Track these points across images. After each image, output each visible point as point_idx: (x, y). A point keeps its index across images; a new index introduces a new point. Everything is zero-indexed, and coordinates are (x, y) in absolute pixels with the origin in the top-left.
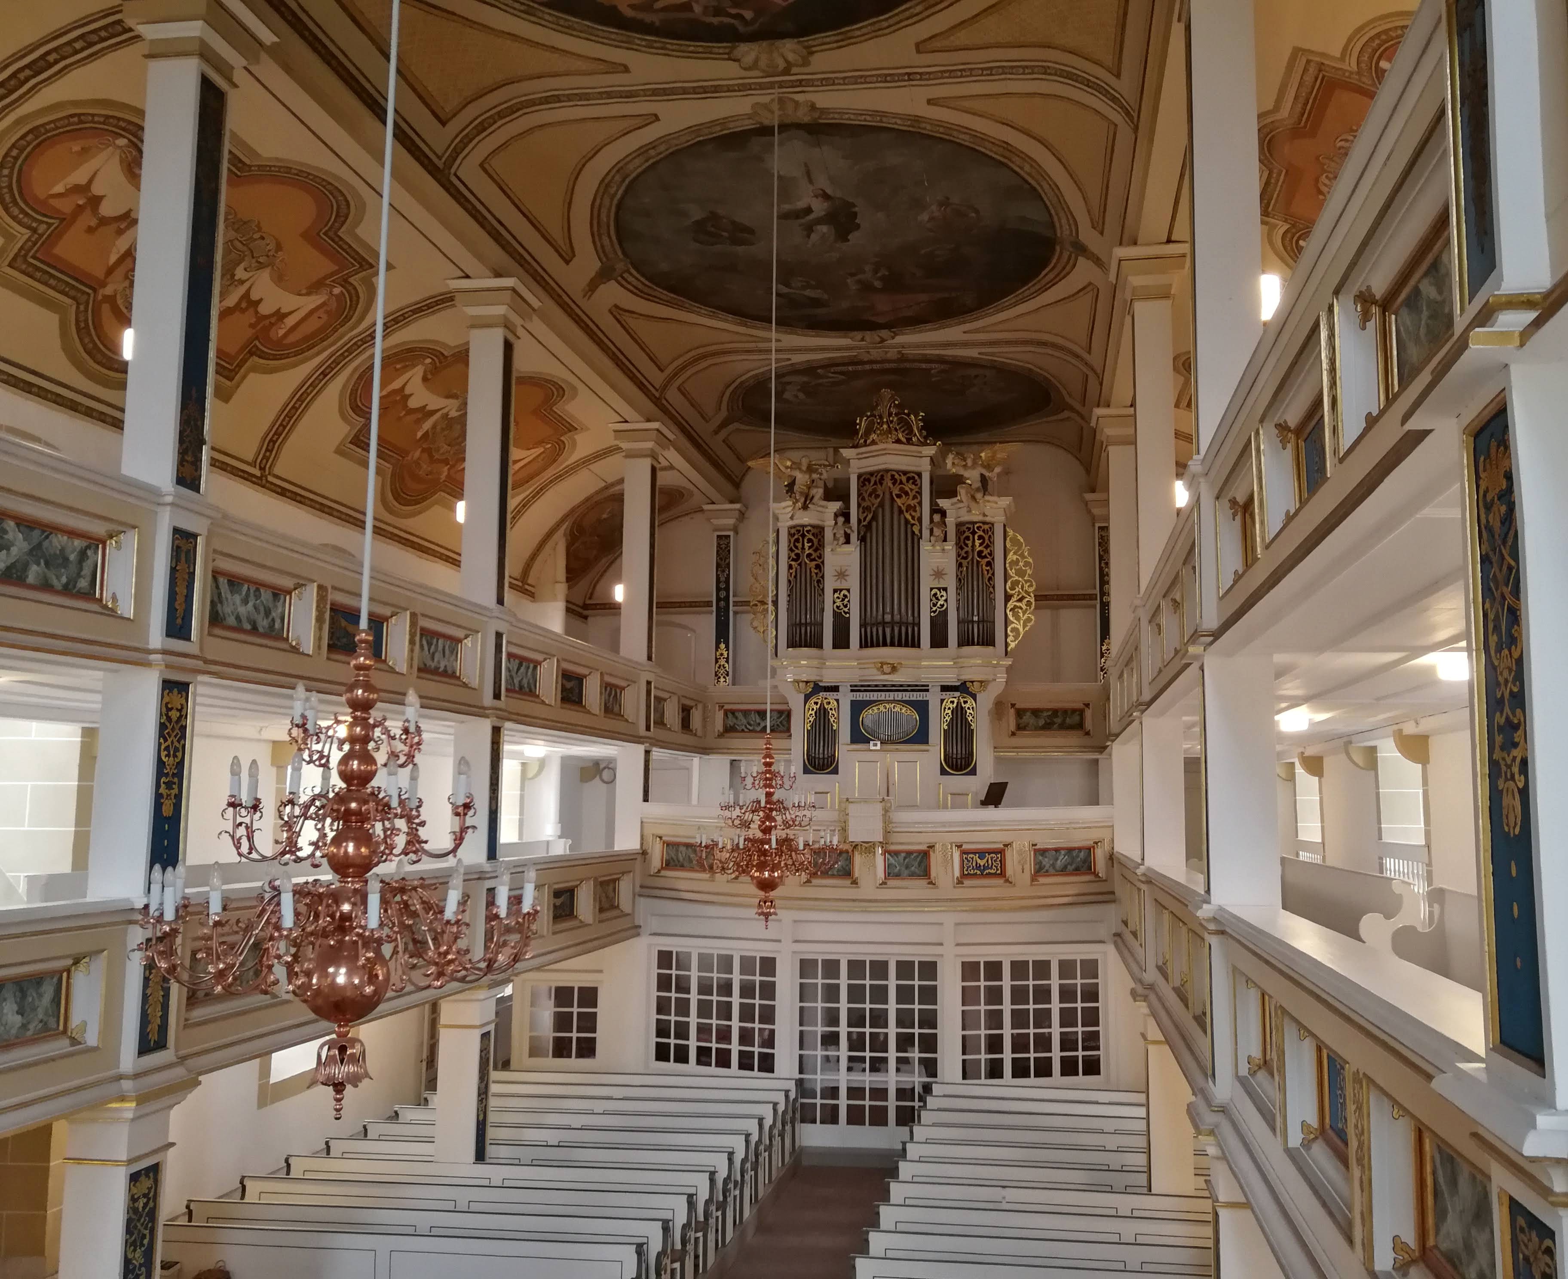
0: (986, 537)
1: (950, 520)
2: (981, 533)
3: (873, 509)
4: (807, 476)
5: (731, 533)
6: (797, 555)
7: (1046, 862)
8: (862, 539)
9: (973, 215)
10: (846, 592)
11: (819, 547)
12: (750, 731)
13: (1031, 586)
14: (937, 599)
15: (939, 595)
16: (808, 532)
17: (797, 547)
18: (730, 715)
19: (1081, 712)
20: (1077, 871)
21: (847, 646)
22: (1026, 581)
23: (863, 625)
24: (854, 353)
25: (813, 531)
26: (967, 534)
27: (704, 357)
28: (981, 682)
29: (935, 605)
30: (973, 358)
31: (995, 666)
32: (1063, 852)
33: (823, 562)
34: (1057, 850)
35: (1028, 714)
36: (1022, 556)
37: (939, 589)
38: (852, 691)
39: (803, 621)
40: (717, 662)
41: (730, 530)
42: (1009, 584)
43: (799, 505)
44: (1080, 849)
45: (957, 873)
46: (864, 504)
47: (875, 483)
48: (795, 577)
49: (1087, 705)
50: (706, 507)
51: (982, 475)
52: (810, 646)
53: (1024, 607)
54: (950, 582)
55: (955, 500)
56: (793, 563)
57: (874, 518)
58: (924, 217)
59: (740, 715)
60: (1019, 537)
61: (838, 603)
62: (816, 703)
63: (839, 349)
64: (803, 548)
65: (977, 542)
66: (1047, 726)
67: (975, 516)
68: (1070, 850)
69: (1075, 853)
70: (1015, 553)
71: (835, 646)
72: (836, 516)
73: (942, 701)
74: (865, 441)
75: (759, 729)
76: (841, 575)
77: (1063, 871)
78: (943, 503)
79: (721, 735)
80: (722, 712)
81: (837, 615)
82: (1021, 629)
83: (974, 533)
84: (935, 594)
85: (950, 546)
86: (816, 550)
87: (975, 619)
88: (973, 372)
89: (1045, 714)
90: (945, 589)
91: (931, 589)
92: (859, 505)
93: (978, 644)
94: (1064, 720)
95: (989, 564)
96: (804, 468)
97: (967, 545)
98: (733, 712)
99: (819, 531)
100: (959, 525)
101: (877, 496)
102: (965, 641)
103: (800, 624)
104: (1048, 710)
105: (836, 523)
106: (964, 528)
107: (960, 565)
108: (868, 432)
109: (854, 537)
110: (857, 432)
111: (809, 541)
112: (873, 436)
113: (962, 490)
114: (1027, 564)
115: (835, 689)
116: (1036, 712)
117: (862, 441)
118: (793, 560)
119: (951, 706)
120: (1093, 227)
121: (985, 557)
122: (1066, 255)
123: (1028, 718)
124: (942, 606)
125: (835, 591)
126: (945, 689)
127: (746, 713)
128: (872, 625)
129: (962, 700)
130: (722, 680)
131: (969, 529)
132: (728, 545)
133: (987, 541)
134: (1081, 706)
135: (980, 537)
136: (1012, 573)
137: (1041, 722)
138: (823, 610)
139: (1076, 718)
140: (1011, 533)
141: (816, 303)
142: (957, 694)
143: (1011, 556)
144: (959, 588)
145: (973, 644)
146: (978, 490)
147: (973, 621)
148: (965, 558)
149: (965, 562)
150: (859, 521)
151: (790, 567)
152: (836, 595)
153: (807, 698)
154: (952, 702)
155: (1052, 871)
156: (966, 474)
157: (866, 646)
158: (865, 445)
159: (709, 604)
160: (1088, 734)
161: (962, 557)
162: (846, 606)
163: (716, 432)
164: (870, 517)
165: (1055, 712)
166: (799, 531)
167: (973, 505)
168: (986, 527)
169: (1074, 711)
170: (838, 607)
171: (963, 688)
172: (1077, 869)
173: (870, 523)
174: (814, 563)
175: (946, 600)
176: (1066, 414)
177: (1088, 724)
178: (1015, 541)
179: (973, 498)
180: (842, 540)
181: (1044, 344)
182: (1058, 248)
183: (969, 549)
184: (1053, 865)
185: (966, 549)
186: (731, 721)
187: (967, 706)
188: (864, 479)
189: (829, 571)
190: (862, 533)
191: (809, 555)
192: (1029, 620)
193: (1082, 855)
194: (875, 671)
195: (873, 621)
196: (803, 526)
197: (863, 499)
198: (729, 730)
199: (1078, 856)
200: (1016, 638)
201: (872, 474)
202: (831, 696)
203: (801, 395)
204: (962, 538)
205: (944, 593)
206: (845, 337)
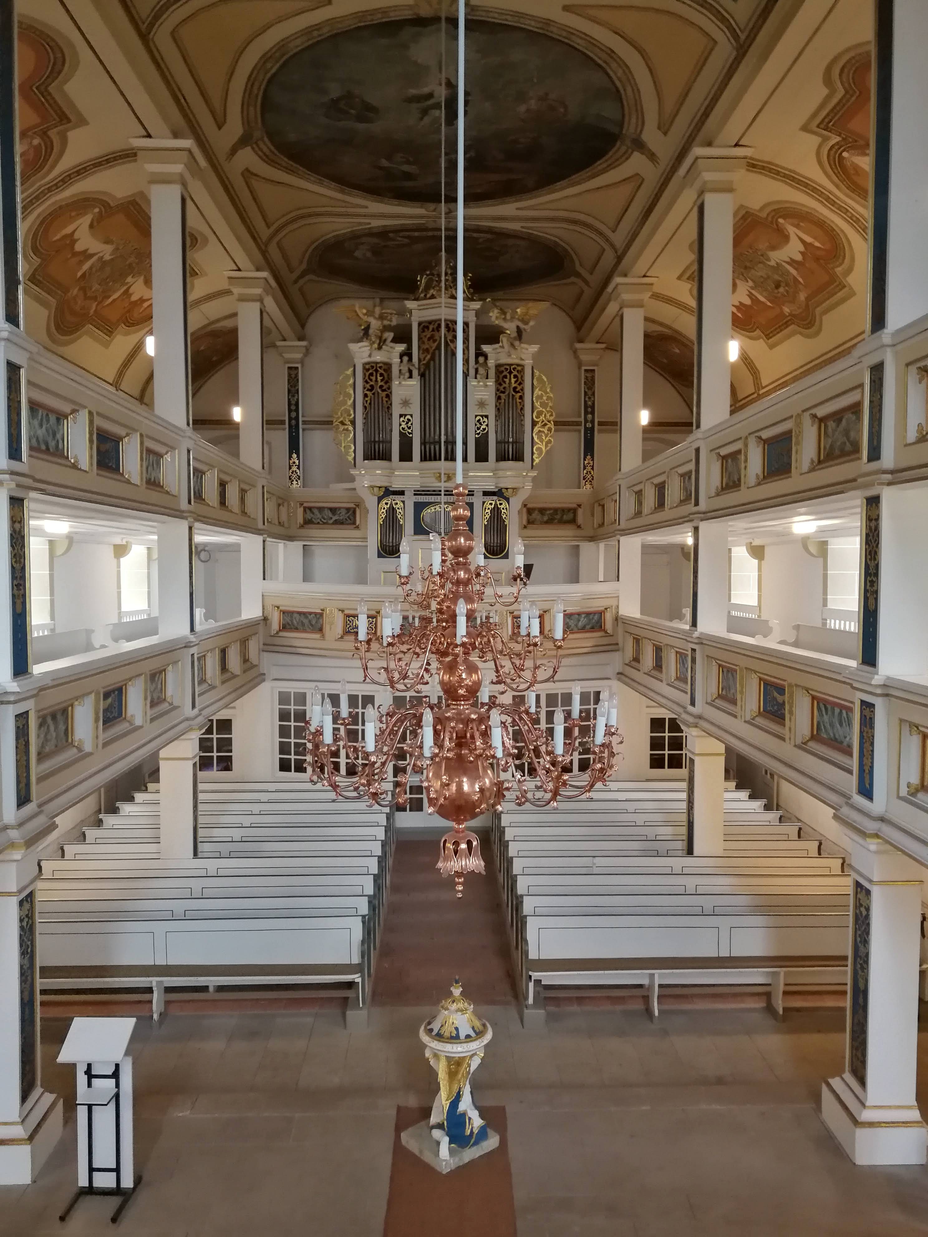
0: (519, 376)
1: (491, 363)
2: (515, 373)
3: (431, 351)
4: (379, 323)
5: (299, 366)
6: (372, 386)
7: (572, 623)
8: (422, 375)
9: (562, 110)
10: (409, 417)
11: (388, 380)
12: (324, 523)
13: (551, 415)
14: (480, 424)
15: (481, 421)
16: (380, 367)
17: (371, 380)
18: (308, 511)
19: (574, 511)
20: (593, 629)
21: (410, 459)
22: (548, 412)
23: (423, 443)
24: (422, 221)
25: (384, 367)
26: (504, 374)
27: (302, 217)
28: (514, 489)
29: (478, 429)
30: (515, 230)
31: (524, 477)
32: (583, 616)
33: (391, 393)
34: (579, 614)
35: (536, 512)
36: (546, 393)
37: (482, 416)
38: (415, 494)
39: (377, 439)
40: (290, 468)
41: (297, 363)
42: (535, 414)
43: (376, 346)
44: (595, 613)
45: (510, 633)
46: (426, 346)
47: (433, 330)
48: (370, 404)
49: (579, 506)
50: (279, 343)
51: (518, 327)
52: (382, 459)
53: (546, 432)
54: (491, 411)
55: (497, 346)
56: (368, 392)
57: (433, 358)
58: (522, 108)
59: (316, 511)
60: (544, 377)
61: (404, 425)
62: (386, 504)
63: (411, 217)
64: (376, 381)
65: (513, 380)
66: (550, 522)
67: (513, 360)
68: (588, 614)
69: (591, 616)
70: (539, 390)
71: (402, 459)
72: (401, 356)
73: (484, 503)
74: (425, 296)
75: (331, 522)
76: (406, 403)
77: (583, 629)
78: (486, 348)
79: (302, 527)
80: (302, 509)
81: (402, 435)
82: (544, 449)
83: (510, 373)
84: (479, 420)
85: (491, 383)
86: (386, 383)
87: (511, 440)
88: (510, 242)
89: (548, 512)
90: (487, 417)
91: (476, 416)
92: (419, 347)
93: (512, 460)
94: (562, 517)
95: (521, 398)
96: (377, 316)
97: (505, 382)
98: (310, 509)
99: (388, 367)
100: (498, 366)
101: (435, 341)
102: (502, 457)
103: (375, 442)
104: (550, 509)
105: (401, 362)
106: (502, 369)
107: (499, 398)
108: (428, 287)
109: (415, 373)
110: (418, 288)
111: (381, 375)
112: (432, 292)
113: (504, 339)
114: (549, 398)
115: (402, 493)
116: (542, 511)
117: (422, 295)
118: (368, 390)
119: (490, 507)
120: (659, 128)
121: (518, 392)
122: (624, 149)
123: (536, 515)
124: (484, 429)
125: (401, 416)
126: (486, 493)
127: (321, 509)
128: (430, 443)
129: (498, 503)
130: (295, 482)
131: (507, 369)
132: (297, 375)
133: (520, 380)
134: (575, 506)
135: (515, 376)
136: (537, 404)
137: (546, 518)
138: (391, 431)
139: (570, 516)
140: (537, 373)
141: (408, 176)
142: (495, 498)
143: (537, 392)
144: (497, 417)
145: (509, 460)
146: (515, 339)
147: (508, 442)
148: (504, 392)
149: (503, 395)
150: (420, 360)
151: (366, 396)
152: (402, 419)
153: (380, 499)
154: (491, 504)
155: (576, 630)
156: (505, 325)
157: (425, 460)
158: (425, 298)
159: (282, 422)
160: (579, 527)
161: (500, 392)
162: (409, 428)
163: (296, 282)
164: (429, 357)
165: (556, 510)
166: (372, 367)
167: (512, 351)
168: (519, 368)
169: (569, 510)
170: (403, 429)
171: (499, 493)
172: (593, 628)
173: (428, 363)
174: (385, 393)
175: (487, 425)
176: (573, 279)
177: (580, 520)
178: (540, 379)
179: (512, 345)
180: (407, 375)
181: (575, 222)
182: (618, 143)
183: (507, 385)
184: (576, 625)
185: (504, 385)
186: (309, 516)
187: (502, 507)
188: (424, 326)
189: (396, 400)
190: (422, 370)
191: (381, 387)
192: (549, 442)
193: (596, 617)
194: (433, 479)
195: (432, 440)
196: (377, 363)
197: (424, 343)
198: (307, 522)
199: (593, 618)
200: (540, 454)
201: (430, 322)
202: (398, 499)
203: (369, 254)
204: (501, 376)
205: (485, 419)
206: (421, 207)
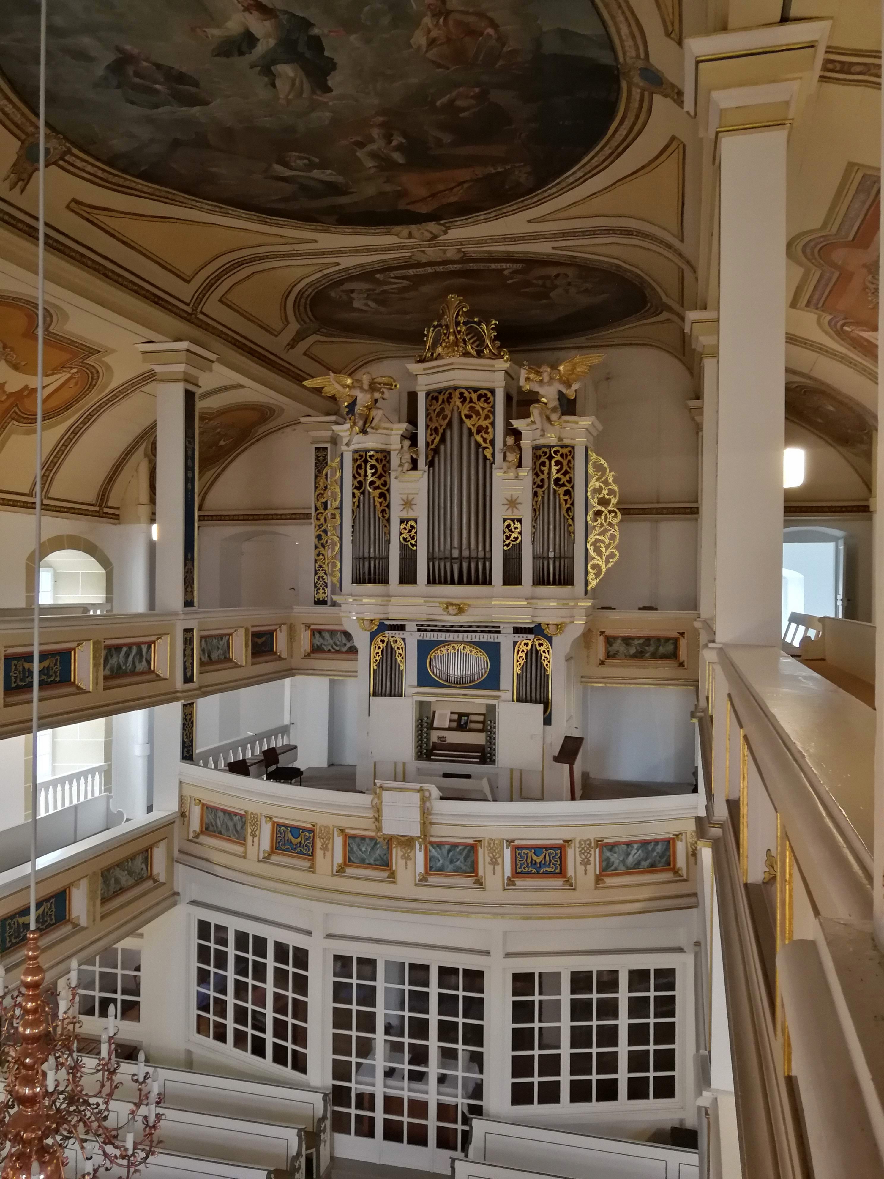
0: (565, 462)
1: (526, 443)
2: (558, 458)
3: (441, 431)
4: (369, 396)
5: (328, 445)
6: (360, 482)
7: (615, 858)
8: (431, 464)
10: (414, 524)
11: (384, 473)
12: (337, 652)
13: (615, 517)
14: (511, 531)
15: (512, 527)
16: (371, 457)
17: (359, 474)
18: (317, 635)
19: (675, 641)
20: (653, 868)
21: (414, 581)
22: (610, 512)
23: (431, 559)
25: (379, 456)
26: (542, 460)
27: (242, 263)
28: (557, 625)
29: (508, 538)
31: (573, 608)
32: (636, 846)
33: (388, 490)
34: (629, 844)
35: (619, 641)
36: (606, 483)
37: (513, 520)
38: (419, 630)
39: (366, 555)
40: (316, 573)
41: (327, 442)
42: (590, 515)
43: (357, 429)
44: (656, 842)
46: (433, 425)
47: (443, 402)
48: (358, 506)
49: (682, 634)
51: (560, 393)
52: (375, 583)
53: (607, 541)
54: (526, 512)
56: (356, 491)
57: (443, 440)
59: (327, 636)
60: (603, 462)
61: (405, 534)
62: (383, 641)
64: (366, 475)
65: (554, 469)
66: (639, 655)
67: (551, 439)
68: (644, 844)
69: (650, 848)
70: (598, 480)
71: (402, 582)
72: (403, 437)
73: (515, 643)
74: (432, 355)
75: (344, 649)
76: (408, 504)
77: (635, 869)
78: (517, 423)
80: (309, 632)
81: (403, 547)
82: (603, 566)
83: (550, 458)
84: (508, 526)
85: (525, 473)
86: (380, 477)
87: (551, 555)
89: (636, 642)
90: (520, 520)
91: (505, 520)
92: (427, 426)
93: (554, 584)
95: (567, 493)
96: (366, 387)
97: (542, 472)
98: (320, 632)
99: (384, 456)
100: (536, 448)
101: (444, 418)
102: (540, 580)
103: (364, 558)
104: (639, 638)
106: (540, 452)
107: (535, 494)
108: (436, 343)
109: (422, 463)
110: (425, 343)
111: (373, 467)
112: (439, 350)
113: (535, 410)
114: (611, 492)
115: (402, 628)
116: (627, 640)
117: (429, 355)
118: (356, 488)
119: (525, 648)
120: (668, 35)
121: (563, 485)
122: (636, 93)
123: (618, 646)
124: (516, 539)
125: (402, 521)
126: (518, 631)
128: (440, 559)
129: (537, 643)
130: (321, 591)
131: (545, 453)
132: (325, 457)
133: (565, 467)
134: (674, 634)
135: (557, 463)
136: (594, 502)
138: (389, 542)
139: (670, 647)
140: (593, 456)
142: (531, 636)
143: (594, 484)
144: (535, 520)
145: (549, 584)
146: (554, 410)
147: (548, 558)
148: (541, 487)
149: (540, 491)
150: (427, 444)
151: (354, 495)
152: (403, 526)
153: (373, 636)
154: (526, 644)
155: (622, 869)
156: (542, 391)
157: (434, 583)
158: (432, 359)
160: (681, 665)
161: (538, 485)
162: (413, 538)
163: (292, 344)
164: (438, 439)
165: (648, 640)
166: (361, 456)
167: (548, 427)
168: (565, 451)
169: (667, 639)
170: (404, 539)
171: (537, 630)
172: (652, 865)
173: (438, 446)
174: (378, 491)
175: (520, 533)
177: (683, 654)
178: (599, 467)
179: (548, 419)
183: (545, 476)
184: (623, 862)
185: (542, 476)
186: (318, 641)
187: (542, 649)
188: (432, 396)
189: (395, 499)
190: (430, 458)
191: (372, 483)
192: (612, 556)
193: (659, 848)
194: (440, 610)
195: (442, 556)
196: (367, 451)
197: (431, 419)
198: (316, 650)
199: (653, 850)
200: (597, 575)
201: (440, 391)
202: (398, 635)
204: (538, 463)
205: (518, 525)
